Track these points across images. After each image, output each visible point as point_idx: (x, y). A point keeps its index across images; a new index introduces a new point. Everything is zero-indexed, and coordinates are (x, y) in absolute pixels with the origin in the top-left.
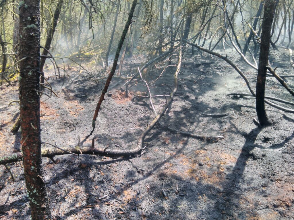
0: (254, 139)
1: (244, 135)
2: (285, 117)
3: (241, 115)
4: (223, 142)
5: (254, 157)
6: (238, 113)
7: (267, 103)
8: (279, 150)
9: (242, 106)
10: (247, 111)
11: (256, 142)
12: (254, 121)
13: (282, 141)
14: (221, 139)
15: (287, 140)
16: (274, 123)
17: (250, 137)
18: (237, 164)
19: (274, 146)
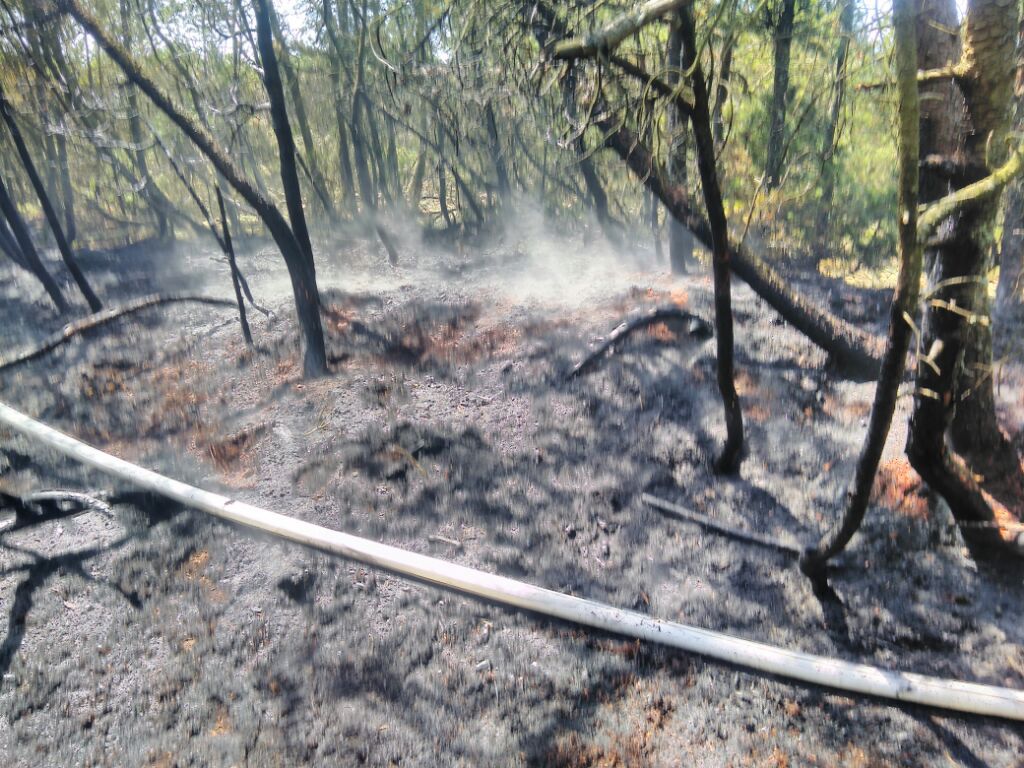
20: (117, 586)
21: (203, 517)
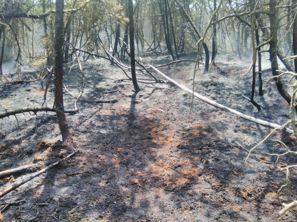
0: (135, 97)
1: (130, 96)
2: (146, 86)
3: (125, 89)
4: (120, 101)
5: (137, 103)
6: (123, 89)
7: (138, 81)
8: (148, 99)
9: (124, 85)
10: (128, 87)
11: (136, 98)
12: (133, 91)
13: (148, 96)
14: (119, 100)
15: (150, 95)
16: (143, 89)
17: (133, 97)
18: (131, 107)
19: (145, 98)
20: (165, 92)
21: (178, 87)
